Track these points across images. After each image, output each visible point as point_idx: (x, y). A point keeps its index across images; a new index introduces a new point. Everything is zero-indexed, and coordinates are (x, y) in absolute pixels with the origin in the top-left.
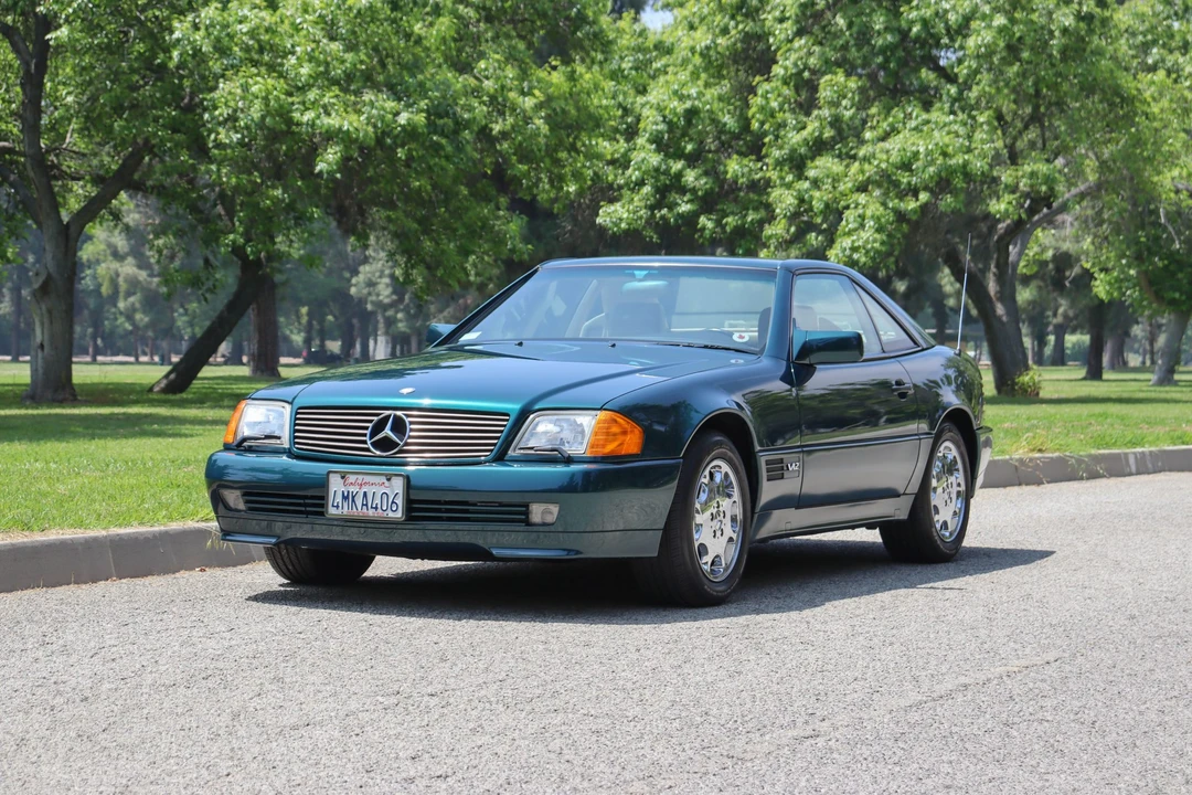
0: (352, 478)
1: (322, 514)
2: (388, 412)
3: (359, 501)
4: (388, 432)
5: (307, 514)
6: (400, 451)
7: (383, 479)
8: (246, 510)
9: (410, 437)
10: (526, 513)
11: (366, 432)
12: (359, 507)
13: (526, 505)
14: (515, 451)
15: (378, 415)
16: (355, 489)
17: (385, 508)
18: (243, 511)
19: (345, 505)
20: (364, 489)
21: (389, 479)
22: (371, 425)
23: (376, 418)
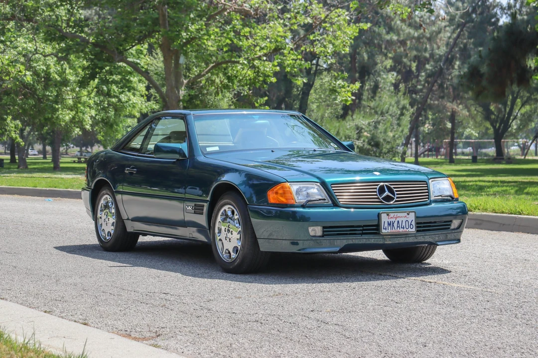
0: (392, 215)
2: (382, 184)
3: (395, 225)
4: (387, 193)
5: (363, 234)
6: (396, 201)
7: (406, 214)
8: (323, 236)
9: (397, 194)
10: (450, 225)
11: (376, 193)
12: (396, 228)
13: (451, 221)
14: (432, 198)
15: (377, 185)
16: (393, 220)
17: (407, 228)
18: (320, 237)
19: (389, 228)
20: (398, 219)
21: (408, 214)
22: (377, 190)
23: (378, 187)
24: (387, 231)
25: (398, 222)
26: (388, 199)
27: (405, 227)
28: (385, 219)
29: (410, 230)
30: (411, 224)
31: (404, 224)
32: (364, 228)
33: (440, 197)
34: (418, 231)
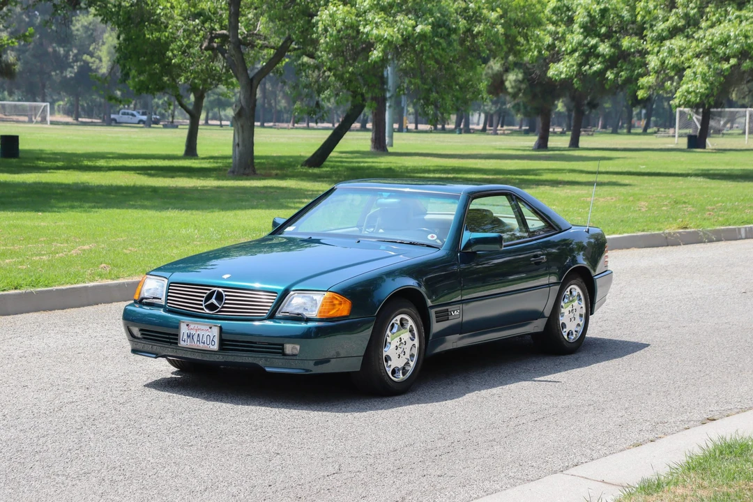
0: (192, 326)
1: (177, 343)
2: (215, 289)
3: (195, 338)
4: (213, 300)
6: (219, 311)
7: (208, 327)
8: (142, 338)
10: (282, 349)
11: (203, 299)
12: (196, 342)
13: (282, 345)
14: (280, 314)
15: (209, 290)
16: (194, 332)
17: (208, 343)
19: (189, 340)
20: (198, 332)
21: (210, 328)
22: (206, 296)
23: (208, 292)
24: (185, 344)
25: (199, 335)
26: (212, 307)
27: (205, 342)
28: (184, 330)
29: (212, 347)
30: (213, 340)
31: (205, 339)
32: (170, 337)
33: (289, 314)
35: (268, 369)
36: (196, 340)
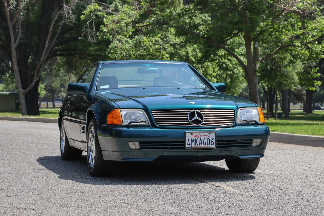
0: (195, 134)
1: (184, 148)
2: (193, 111)
3: (198, 141)
4: (196, 117)
5: (171, 148)
6: (203, 124)
7: (207, 134)
8: (140, 149)
9: (205, 119)
10: (251, 143)
11: (187, 118)
12: (198, 144)
13: (252, 140)
14: (238, 122)
15: (189, 112)
16: (197, 138)
17: (208, 144)
18: (138, 149)
19: (193, 144)
20: (200, 137)
21: (209, 134)
22: (188, 115)
23: (189, 113)
24: (191, 146)
25: (201, 139)
26: (197, 122)
27: (206, 143)
28: (189, 136)
29: (211, 146)
30: (212, 142)
31: (205, 141)
32: (172, 144)
33: (246, 122)
34: (217, 147)
35: (241, 157)
36: (198, 143)
